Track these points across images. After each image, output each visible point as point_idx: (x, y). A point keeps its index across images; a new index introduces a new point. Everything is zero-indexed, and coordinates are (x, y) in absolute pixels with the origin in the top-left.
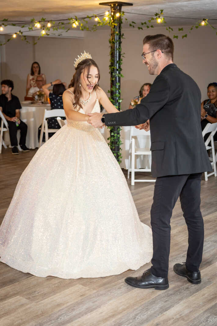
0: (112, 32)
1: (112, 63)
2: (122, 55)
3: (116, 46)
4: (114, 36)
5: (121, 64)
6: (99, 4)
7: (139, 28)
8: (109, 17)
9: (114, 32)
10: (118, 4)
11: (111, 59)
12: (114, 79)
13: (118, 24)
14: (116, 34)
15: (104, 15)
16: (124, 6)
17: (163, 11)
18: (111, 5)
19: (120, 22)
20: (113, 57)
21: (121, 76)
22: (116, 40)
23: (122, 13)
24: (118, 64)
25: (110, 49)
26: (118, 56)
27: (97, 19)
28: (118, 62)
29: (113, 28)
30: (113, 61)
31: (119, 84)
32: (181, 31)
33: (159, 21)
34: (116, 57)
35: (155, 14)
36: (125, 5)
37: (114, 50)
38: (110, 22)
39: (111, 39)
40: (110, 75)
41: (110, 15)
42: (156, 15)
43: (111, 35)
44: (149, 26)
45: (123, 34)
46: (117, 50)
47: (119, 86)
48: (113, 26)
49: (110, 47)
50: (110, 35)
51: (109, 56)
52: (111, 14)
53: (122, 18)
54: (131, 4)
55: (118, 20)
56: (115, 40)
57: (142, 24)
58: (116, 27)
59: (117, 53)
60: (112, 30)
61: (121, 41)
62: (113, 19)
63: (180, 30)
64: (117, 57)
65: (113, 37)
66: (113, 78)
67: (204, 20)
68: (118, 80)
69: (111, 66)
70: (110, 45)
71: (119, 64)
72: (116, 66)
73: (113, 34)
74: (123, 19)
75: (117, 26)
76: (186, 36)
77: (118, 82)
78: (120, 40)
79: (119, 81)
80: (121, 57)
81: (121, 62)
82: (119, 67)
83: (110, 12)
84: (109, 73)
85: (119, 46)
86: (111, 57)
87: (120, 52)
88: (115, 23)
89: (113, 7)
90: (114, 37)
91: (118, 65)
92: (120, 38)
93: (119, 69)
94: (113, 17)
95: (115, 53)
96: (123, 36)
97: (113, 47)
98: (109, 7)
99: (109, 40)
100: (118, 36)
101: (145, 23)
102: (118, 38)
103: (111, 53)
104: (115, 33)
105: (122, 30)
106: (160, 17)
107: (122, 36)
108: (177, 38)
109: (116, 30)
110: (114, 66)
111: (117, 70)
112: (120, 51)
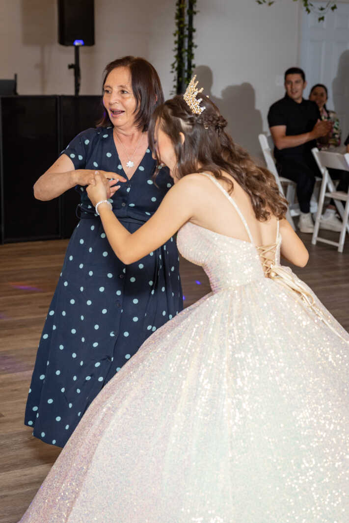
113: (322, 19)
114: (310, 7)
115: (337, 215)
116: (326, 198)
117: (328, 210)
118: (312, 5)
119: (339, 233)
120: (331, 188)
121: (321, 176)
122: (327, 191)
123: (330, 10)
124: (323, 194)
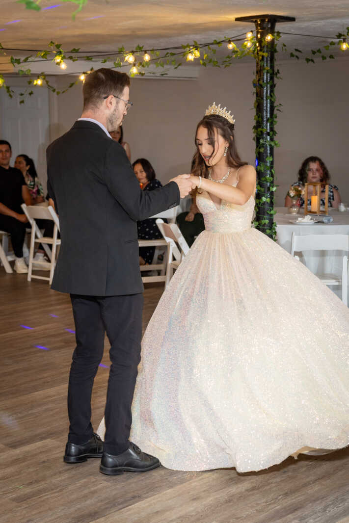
0: (259, 68)
1: (258, 122)
2: (276, 109)
3: (265, 91)
4: (262, 74)
5: (274, 123)
6: (234, 19)
7: (308, 60)
8: (253, 41)
9: (262, 68)
10: (268, 19)
11: (257, 114)
12: (262, 150)
13: (270, 53)
14: (266, 71)
15: (245, 39)
16: (279, 22)
18: (256, 22)
19: (273, 50)
20: (260, 112)
21: (275, 144)
22: (265, 82)
23: (276, 34)
24: (268, 124)
25: (254, 98)
26: (269, 109)
27: (231, 46)
28: (270, 121)
29: (260, 61)
30: (260, 119)
31: (271, 160)
33: (345, 46)
34: (265, 112)
35: (337, 36)
36: (281, 20)
37: (262, 98)
38: (254, 51)
39: (257, 80)
40: (254, 143)
41: (255, 38)
42: (339, 36)
43: (257, 72)
44: (325, 56)
45: (278, 70)
46: (267, 100)
47: (272, 163)
48: (261, 58)
49: (255, 95)
50: (254, 74)
51: (252, 109)
52: (257, 37)
53: (275, 43)
54: (292, 19)
55: (269, 46)
56: (263, 81)
57: (314, 53)
58: (265, 60)
59: (267, 104)
60: (258, 63)
61: (275, 83)
62: (260, 45)
64: (267, 112)
65: (260, 76)
66: (260, 148)
68: (269, 152)
69: (256, 128)
70: (254, 90)
71: (272, 124)
72: (267, 127)
73: (260, 71)
74: (278, 45)
75: (268, 56)
77: (269, 155)
78: (273, 82)
79: (272, 154)
80: (276, 112)
81: (275, 119)
82: (272, 129)
83: (255, 32)
84: (254, 139)
85: (272, 91)
86: (257, 111)
87: (272, 103)
88: (264, 52)
89: (260, 24)
90: (262, 77)
91: (270, 125)
92: (272, 78)
93: (271, 133)
94: (260, 41)
95: (263, 103)
96: (278, 75)
97: (260, 95)
98: (253, 25)
99: (253, 82)
100: (269, 75)
101: (319, 51)
102: (269, 78)
103: (257, 104)
104: (264, 69)
105: (276, 63)
107: (276, 74)
109: (265, 65)
110: (263, 128)
111: (268, 134)
112: (272, 100)
113: (22, 102)
114: (12, 94)
115: (45, 257)
116: (36, 243)
117: (38, 254)
118: (13, 92)
119: (49, 271)
120: (39, 235)
121: (30, 226)
122: (36, 237)
123: (28, 96)
124: (33, 240)
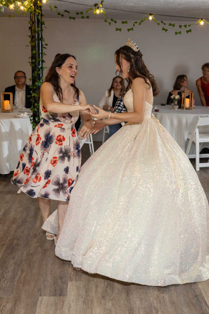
5: (43, 55)
7: (70, 18)
17: (103, 2)
32: (125, 24)
33: (98, 12)
35: (94, 5)
42: (96, 5)
44: (84, 16)
57: (77, 14)
63: (123, 23)
67: (151, 15)
76: (132, 29)
80: (43, 48)
101: (82, 13)
105: (43, 18)
106: (99, 8)
108: (120, 31)
